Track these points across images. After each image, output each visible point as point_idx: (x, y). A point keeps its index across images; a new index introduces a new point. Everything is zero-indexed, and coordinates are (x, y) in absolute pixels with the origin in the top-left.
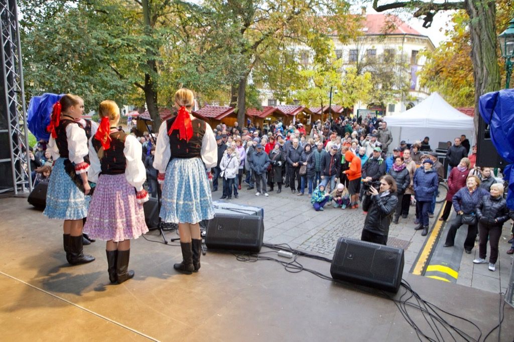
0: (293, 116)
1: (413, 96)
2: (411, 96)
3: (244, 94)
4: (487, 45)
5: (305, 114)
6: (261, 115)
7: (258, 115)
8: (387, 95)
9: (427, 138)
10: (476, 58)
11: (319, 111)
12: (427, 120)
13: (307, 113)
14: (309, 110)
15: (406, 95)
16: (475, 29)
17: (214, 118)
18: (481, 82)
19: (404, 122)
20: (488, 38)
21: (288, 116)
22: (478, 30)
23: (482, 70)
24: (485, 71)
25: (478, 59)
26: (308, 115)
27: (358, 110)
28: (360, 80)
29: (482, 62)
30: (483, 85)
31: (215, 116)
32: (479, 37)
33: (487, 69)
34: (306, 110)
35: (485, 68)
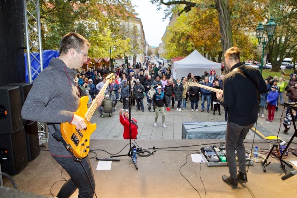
4: (229, 28)
10: (224, 33)
11: (98, 61)
12: (199, 64)
14: (94, 61)
16: (223, 19)
18: (227, 45)
20: (229, 24)
22: (224, 20)
23: (227, 39)
24: (228, 40)
25: (225, 34)
26: (93, 64)
29: (227, 35)
30: (228, 47)
32: (225, 23)
33: (229, 39)
35: (228, 38)
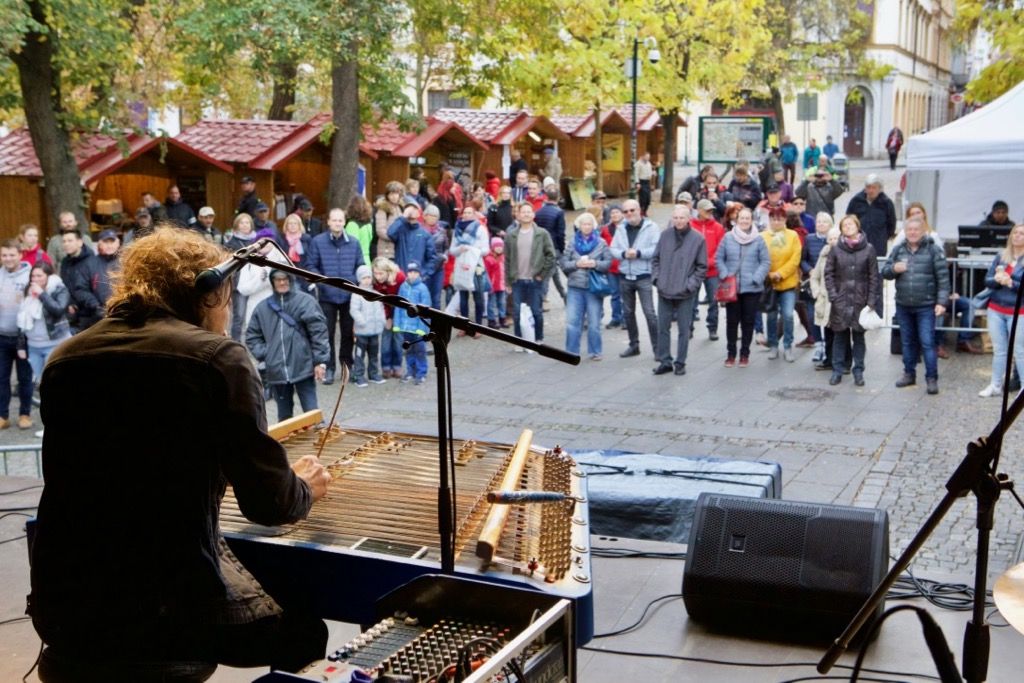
0: (501, 148)
1: (877, 66)
2: (873, 62)
3: (352, 75)
5: (537, 139)
6: (400, 147)
7: (390, 148)
8: (788, 65)
9: (1000, 206)
11: (579, 129)
13: (543, 136)
14: (551, 126)
15: (855, 59)
17: (245, 164)
19: (979, 153)
21: (487, 147)
26: (548, 142)
27: (701, 119)
28: (727, 14)
31: (252, 158)
34: (543, 126)
